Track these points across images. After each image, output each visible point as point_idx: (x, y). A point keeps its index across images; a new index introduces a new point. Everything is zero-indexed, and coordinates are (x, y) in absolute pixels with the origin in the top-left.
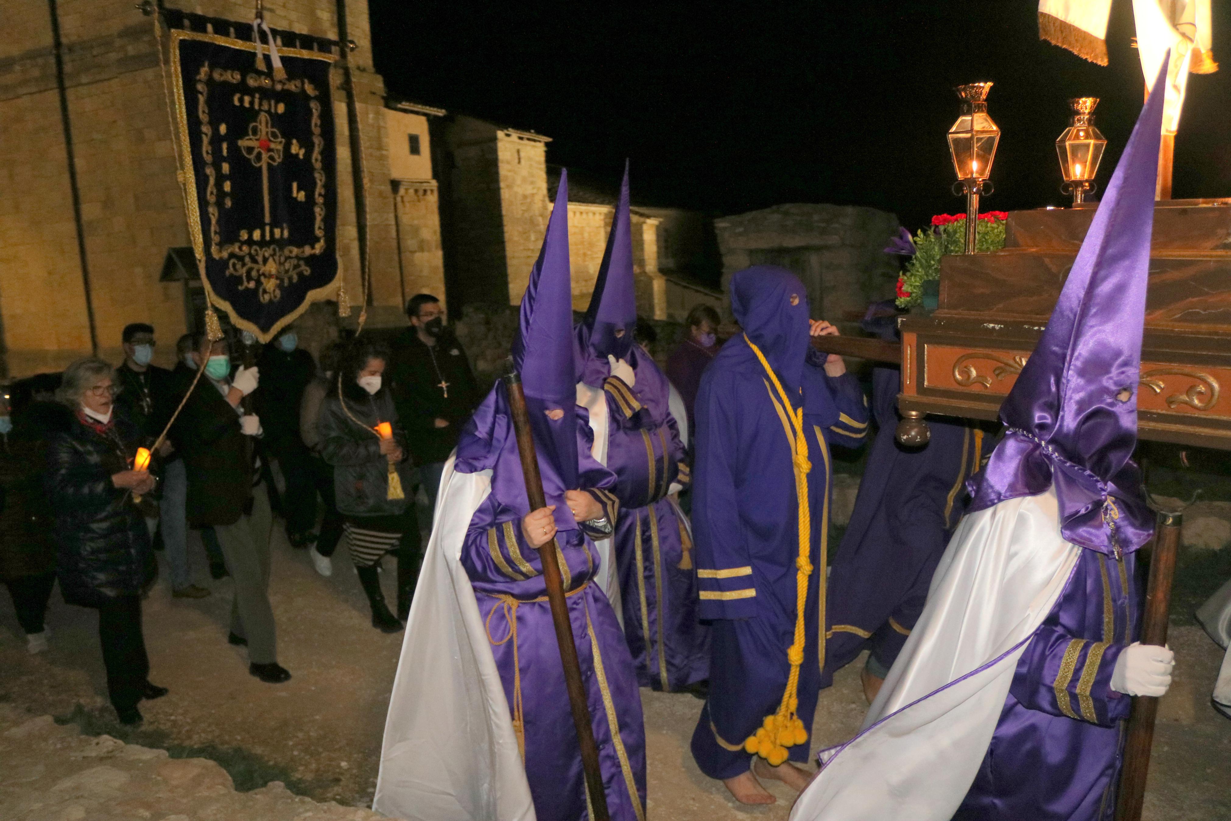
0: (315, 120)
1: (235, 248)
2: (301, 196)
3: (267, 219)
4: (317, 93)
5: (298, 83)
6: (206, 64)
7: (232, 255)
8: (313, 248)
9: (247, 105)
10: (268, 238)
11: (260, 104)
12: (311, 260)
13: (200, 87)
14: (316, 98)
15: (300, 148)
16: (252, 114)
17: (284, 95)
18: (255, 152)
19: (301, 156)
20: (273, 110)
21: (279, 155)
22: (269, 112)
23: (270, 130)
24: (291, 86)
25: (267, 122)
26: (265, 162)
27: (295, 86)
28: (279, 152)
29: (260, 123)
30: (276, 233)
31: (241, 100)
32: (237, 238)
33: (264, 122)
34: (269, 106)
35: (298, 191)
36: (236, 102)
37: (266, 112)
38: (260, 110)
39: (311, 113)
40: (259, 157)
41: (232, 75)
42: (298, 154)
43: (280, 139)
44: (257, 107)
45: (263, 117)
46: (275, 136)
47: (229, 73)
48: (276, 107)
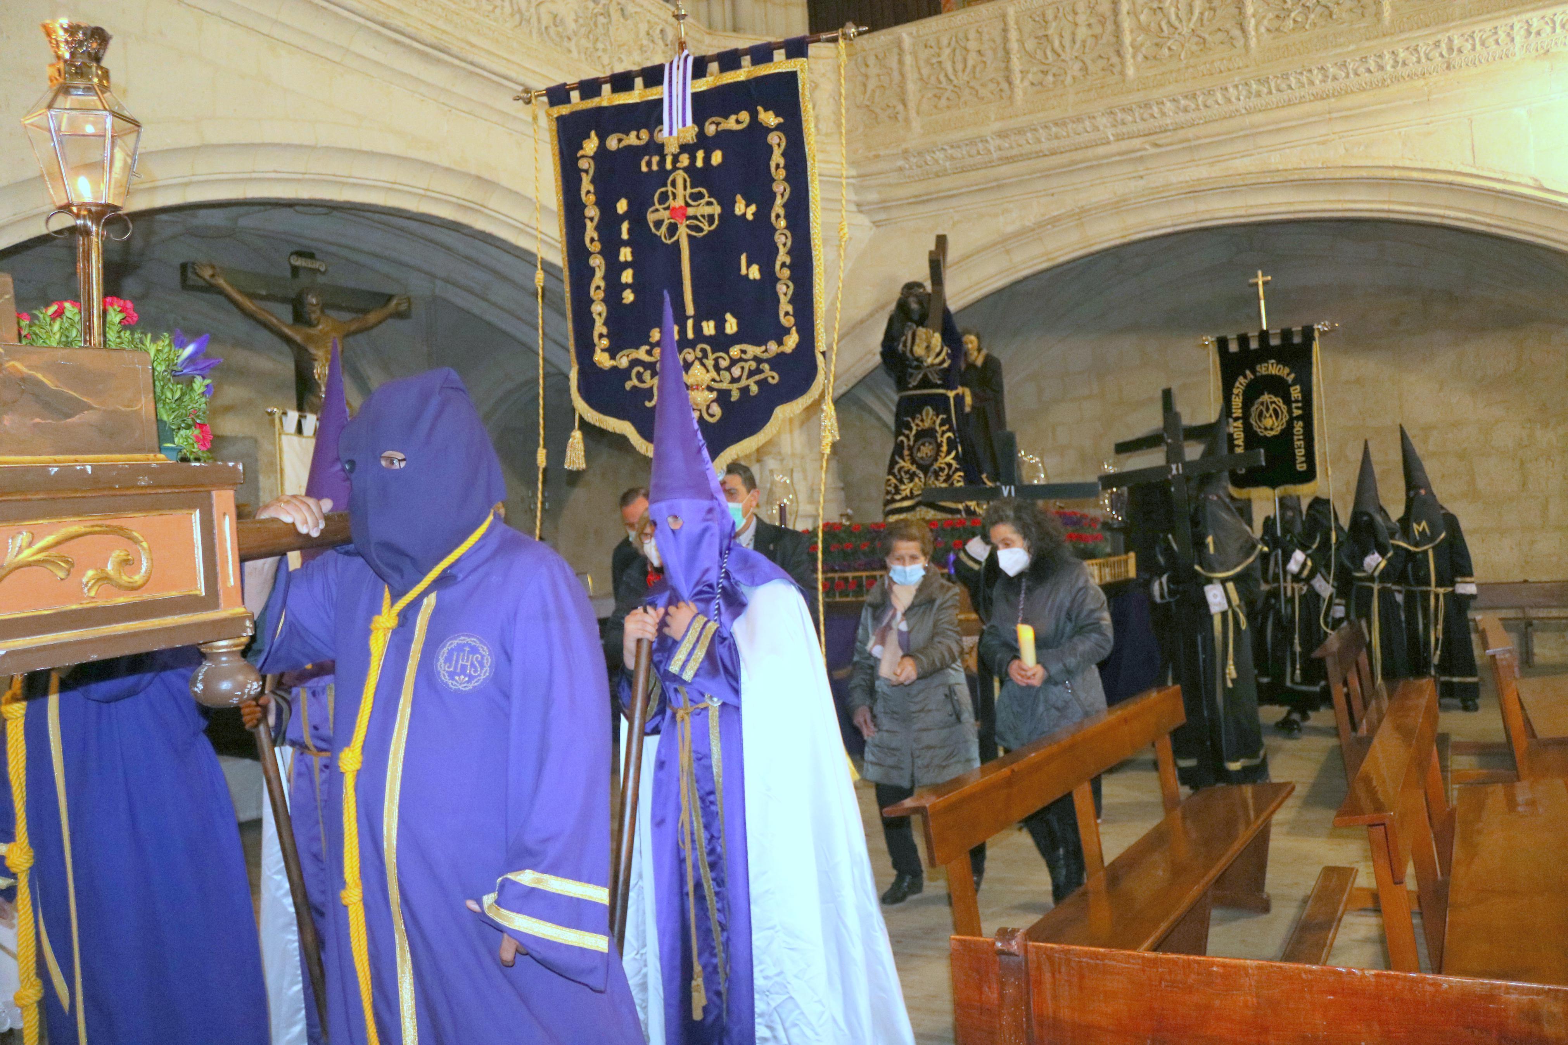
0: (777, 158)
1: (641, 354)
2: (754, 273)
3: (690, 310)
4: (780, 120)
5: (745, 116)
6: (593, 133)
7: (635, 362)
8: (780, 343)
9: (655, 167)
10: (690, 335)
11: (676, 161)
12: (777, 362)
13: (583, 164)
14: (778, 128)
15: (747, 206)
16: (662, 176)
17: (723, 139)
18: (666, 222)
19: (750, 217)
20: (699, 163)
21: (711, 224)
22: (690, 169)
23: (689, 191)
24: (730, 124)
25: (685, 181)
26: (683, 232)
27: (738, 122)
28: (711, 219)
29: (674, 184)
30: (709, 328)
31: (649, 164)
32: (642, 339)
33: (680, 183)
34: (693, 159)
35: (748, 266)
36: (644, 169)
37: (686, 170)
38: (675, 168)
39: (769, 150)
40: (673, 229)
41: (638, 137)
42: (745, 214)
43: (707, 199)
44: (669, 166)
45: (680, 176)
46: (697, 197)
47: (633, 134)
48: (707, 159)
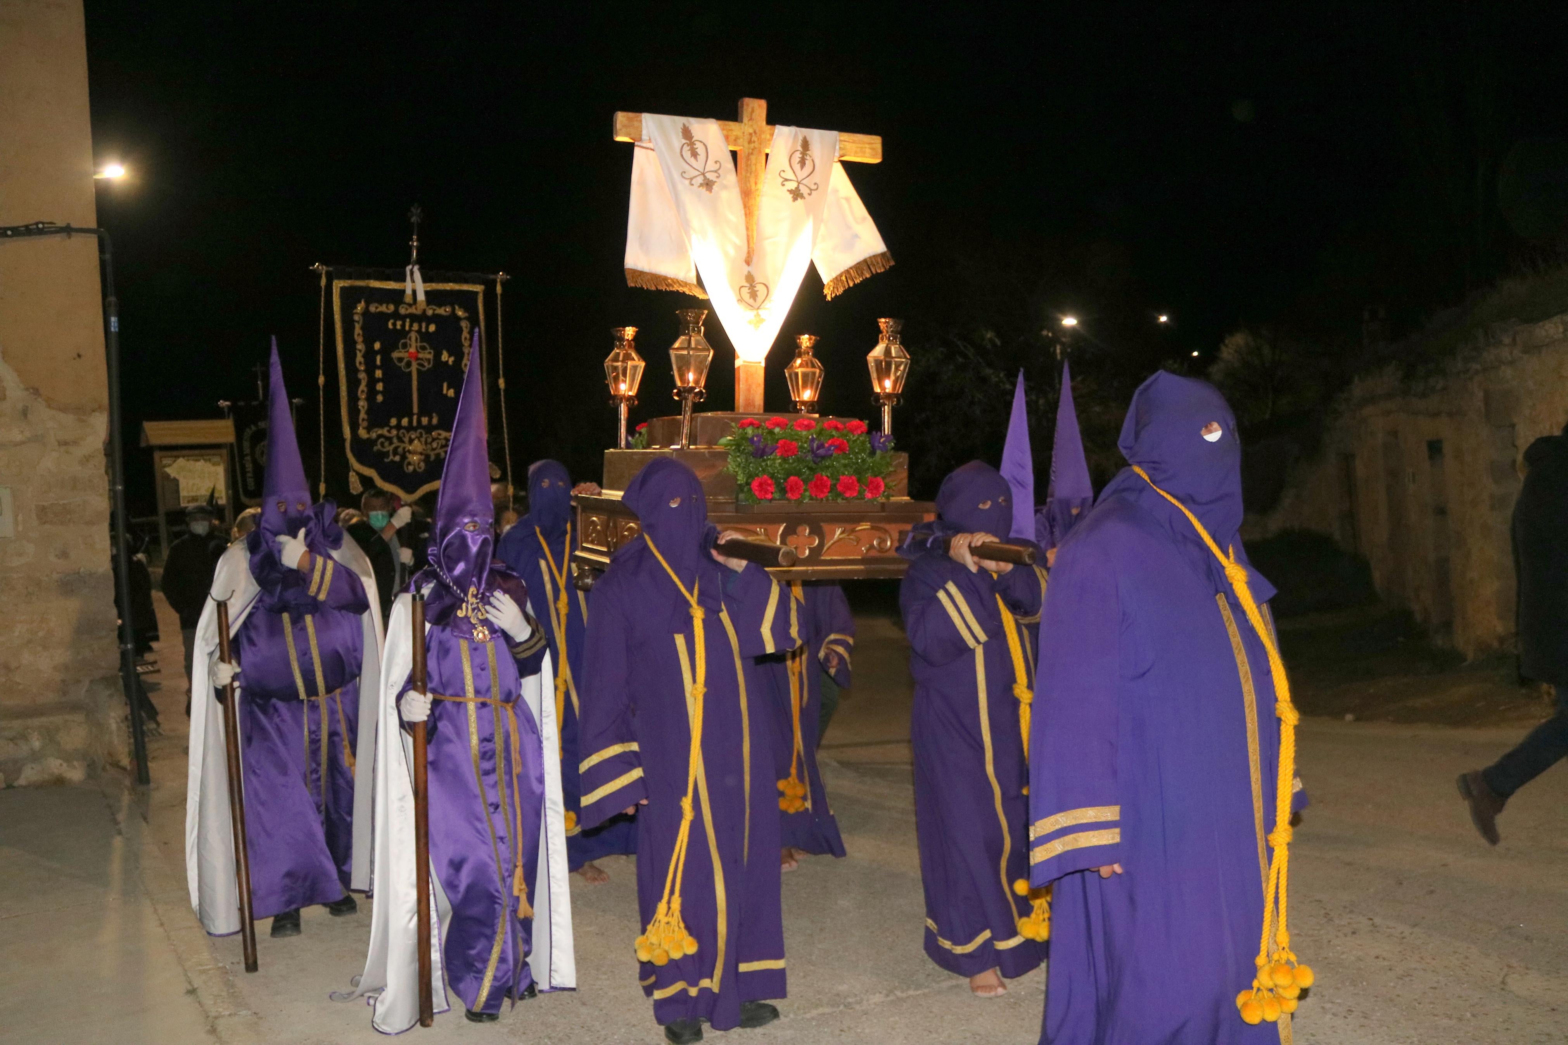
0: (465, 334)
1: (384, 432)
2: (451, 392)
3: (415, 410)
4: (468, 314)
5: (448, 309)
6: (363, 302)
7: (380, 436)
9: (398, 327)
10: (415, 423)
11: (411, 326)
13: (356, 317)
14: (466, 318)
15: (450, 356)
16: (403, 333)
17: (435, 318)
18: (405, 361)
19: (450, 363)
20: (423, 330)
21: (429, 363)
22: (419, 331)
23: (419, 344)
24: (441, 311)
25: (417, 339)
26: (414, 368)
27: (445, 311)
28: (429, 360)
29: (410, 339)
30: (425, 421)
31: (394, 324)
32: (386, 424)
33: (413, 339)
34: (420, 327)
35: (448, 389)
36: (390, 326)
37: (417, 331)
38: (410, 330)
39: (461, 330)
40: (409, 364)
41: (387, 307)
42: (447, 361)
43: (429, 351)
44: (407, 328)
45: (413, 335)
46: (423, 348)
47: (384, 306)
48: (427, 328)
